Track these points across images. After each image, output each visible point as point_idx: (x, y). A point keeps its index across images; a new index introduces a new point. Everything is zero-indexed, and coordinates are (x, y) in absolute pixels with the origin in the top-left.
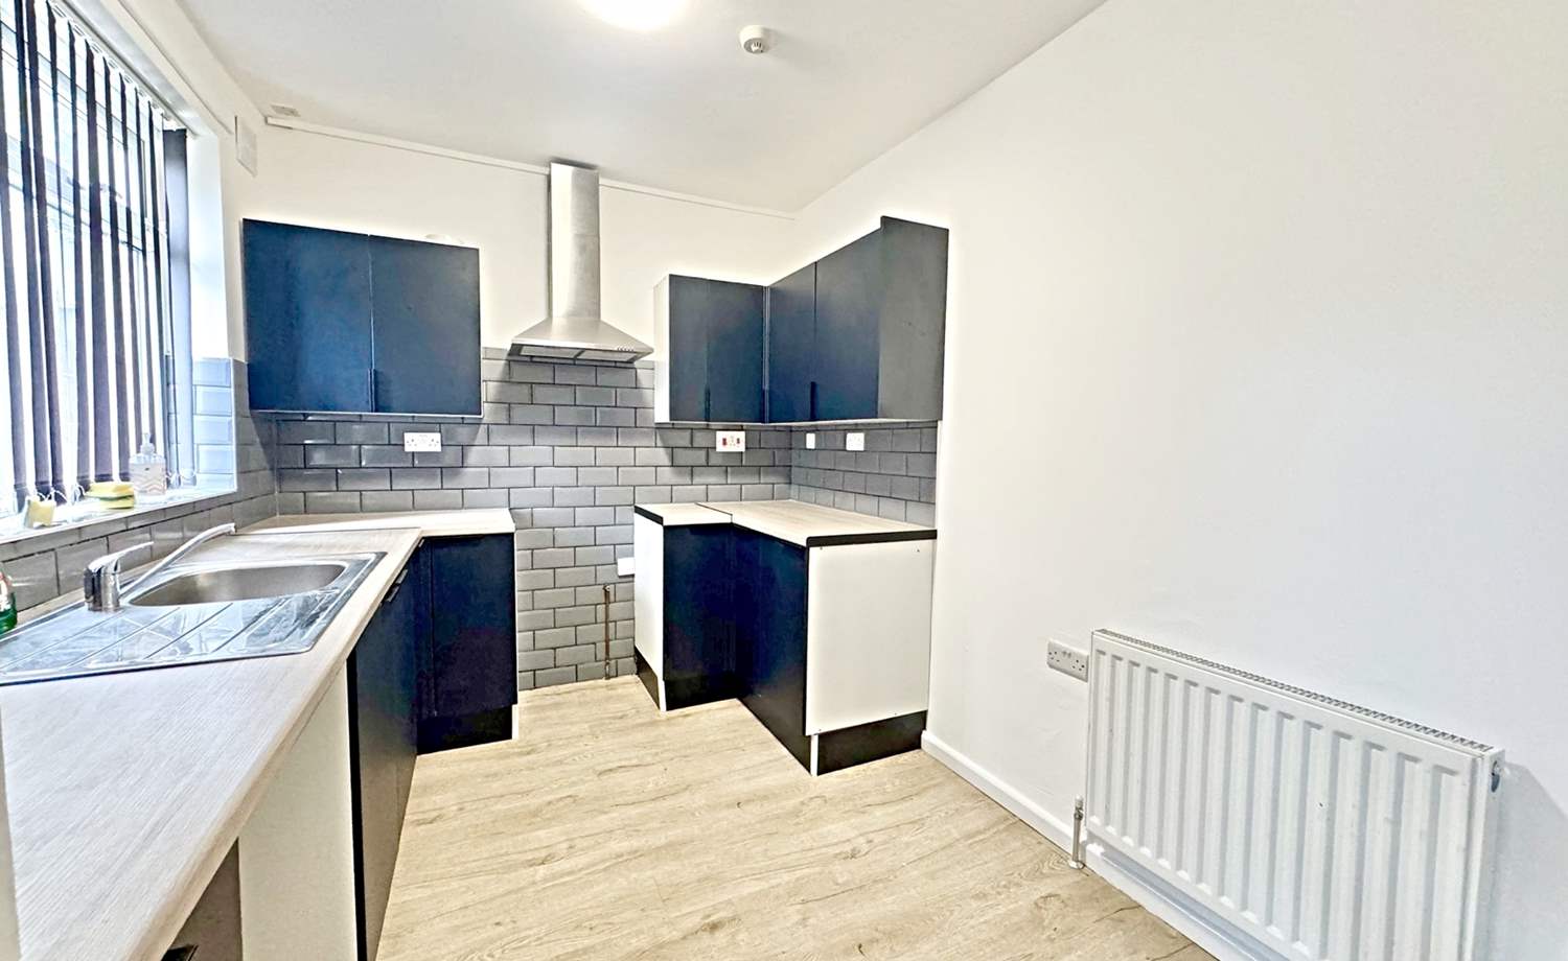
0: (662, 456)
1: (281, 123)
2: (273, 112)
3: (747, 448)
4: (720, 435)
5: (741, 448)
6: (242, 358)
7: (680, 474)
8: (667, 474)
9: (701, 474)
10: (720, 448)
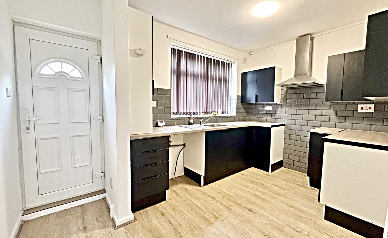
0: (332, 112)
1: (251, 54)
2: (250, 53)
3: (374, 111)
4: (360, 106)
5: (372, 110)
6: (240, 94)
7: (340, 119)
8: (334, 118)
9: (349, 119)
10: (359, 110)
